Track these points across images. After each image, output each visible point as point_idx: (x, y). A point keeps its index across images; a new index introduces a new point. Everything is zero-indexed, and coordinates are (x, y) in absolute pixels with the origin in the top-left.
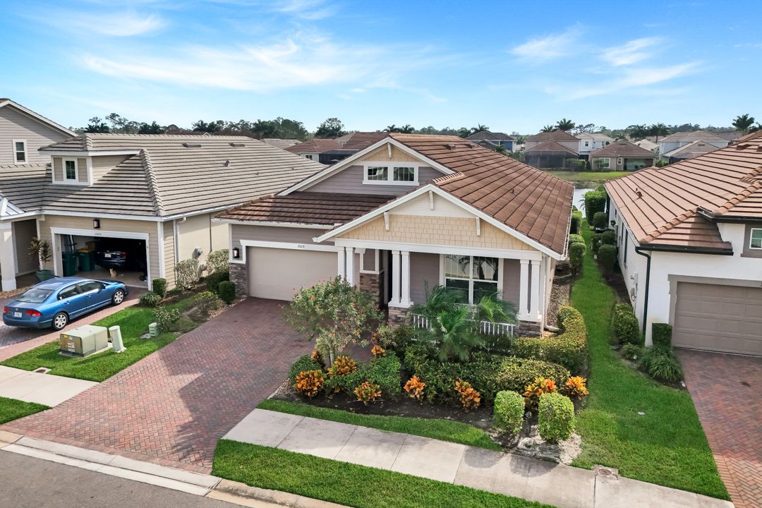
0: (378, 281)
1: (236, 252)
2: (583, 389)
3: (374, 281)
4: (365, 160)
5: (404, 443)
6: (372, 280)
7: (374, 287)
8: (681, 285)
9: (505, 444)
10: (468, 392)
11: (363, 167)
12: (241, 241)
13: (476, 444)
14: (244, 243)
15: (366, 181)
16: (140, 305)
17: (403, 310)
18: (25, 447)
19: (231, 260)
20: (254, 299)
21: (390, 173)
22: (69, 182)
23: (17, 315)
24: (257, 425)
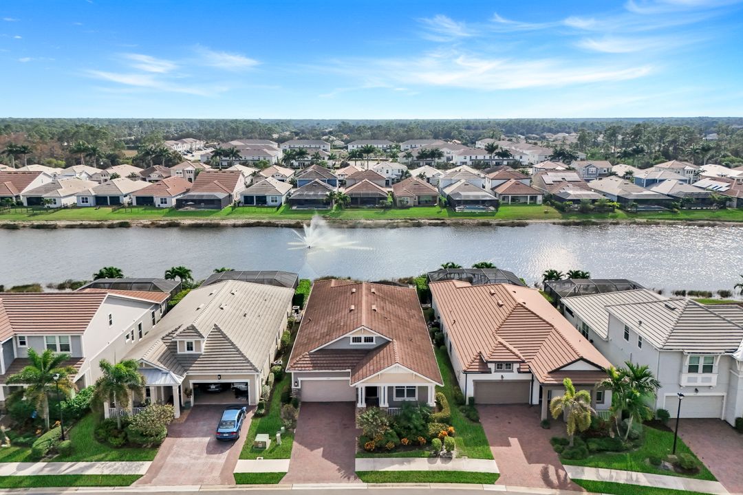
1: (296, 384)
2: (454, 431)
8: (476, 383)
9: (436, 455)
10: (422, 439)
11: (350, 337)
12: (298, 378)
13: (430, 457)
15: (351, 343)
16: (256, 416)
17: (386, 408)
18: (297, 487)
19: (293, 387)
20: (304, 403)
21: (363, 340)
22: (190, 352)
23: (225, 435)
24: (362, 464)
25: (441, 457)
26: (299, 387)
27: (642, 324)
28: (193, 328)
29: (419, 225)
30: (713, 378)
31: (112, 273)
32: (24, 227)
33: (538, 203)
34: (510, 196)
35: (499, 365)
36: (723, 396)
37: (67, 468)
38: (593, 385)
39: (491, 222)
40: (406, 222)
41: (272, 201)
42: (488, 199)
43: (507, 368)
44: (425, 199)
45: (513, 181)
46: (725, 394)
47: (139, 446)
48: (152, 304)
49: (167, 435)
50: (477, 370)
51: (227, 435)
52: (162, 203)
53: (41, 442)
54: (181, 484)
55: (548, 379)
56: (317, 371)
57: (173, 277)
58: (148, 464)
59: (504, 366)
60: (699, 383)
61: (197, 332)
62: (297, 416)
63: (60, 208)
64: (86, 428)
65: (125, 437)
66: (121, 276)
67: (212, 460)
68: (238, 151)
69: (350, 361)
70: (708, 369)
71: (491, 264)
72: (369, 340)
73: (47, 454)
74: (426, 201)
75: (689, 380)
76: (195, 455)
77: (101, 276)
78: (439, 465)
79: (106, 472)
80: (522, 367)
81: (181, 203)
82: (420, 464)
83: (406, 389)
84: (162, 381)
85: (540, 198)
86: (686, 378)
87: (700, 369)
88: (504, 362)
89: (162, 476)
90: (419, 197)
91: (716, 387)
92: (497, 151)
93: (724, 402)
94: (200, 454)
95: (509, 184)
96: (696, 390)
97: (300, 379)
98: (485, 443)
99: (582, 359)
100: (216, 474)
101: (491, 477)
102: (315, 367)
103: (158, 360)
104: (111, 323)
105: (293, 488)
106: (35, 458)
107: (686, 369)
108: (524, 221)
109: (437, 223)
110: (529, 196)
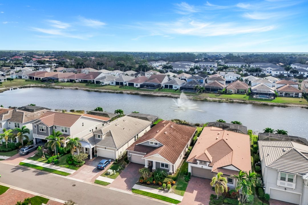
2: (174, 183)
4: (150, 141)
5: (152, 189)
8: (192, 167)
10: (160, 183)
13: (160, 190)
15: (150, 144)
16: (114, 164)
17: (154, 169)
18: (111, 188)
19: (128, 156)
20: (131, 163)
21: (154, 143)
22: (99, 138)
23: (99, 167)
24: (136, 187)
25: (164, 191)
26: (130, 157)
27: (269, 156)
28: (101, 130)
29: (232, 102)
30: (293, 185)
31: (100, 109)
32: (92, 91)
33: (299, 97)
34: (284, 92)
35: (201, 161)
36: (300, 195)
37: (54, 167)
38: (229, 176)
39: (268, 104)
40: (227, 100)
41: (175, 87)
42: (271, 93)
43: (204, 163)
44: (241, 91)
45: (288, 85)
46: (301, 194)
47: (75, 165)
48: (103, 121)
49: (85, 164)
50: (192, 162)
51: (100, 167)
52: (136, 85)
53: (51, 159)
54: (80, 179)
55: (216, 170)
56: (135, 152)
57: (117, 113)
58: (75, 171)
59: (203, 162)
60: (286, 186)
61: (101, 132)
62: (126, 166)
63: (104, 85)
64: (65, 157)
65: (73, 162)
66: (102, 111)
67: (92, 174)
68: (172, 67)
69: (148, 150)
70: (291, 180)
71: (239, 122)
72: (156, 144)
73: (52, 162)
74: (242, 92)
75: (281, 183)
76: (89, 171)
77: (96, 110)
78: (162, 193)
79: (63, 171)
80: (210, 164)
81: (142, 86)
82: (155, 191)
83: (165, 164)
84: (87, 146)
85: (300, 94)
86: (279, 182)
87: (287, 179)
88: (203, 161)
89: (76, 176)
90: (238, 90)
91: (294, 189)
92: (291, 70)
93: (301, 197)
94: (90, 172)
95: (286, 86)
96: (285, 189)
97: (130, 154)
98: (185, 190)
99: (232, 165)
100: (91, 179)
101: (178, 202)
102: (135, 150)
103: (88, 139)
104: (83, 125)
105: (109, 188)
106: (48, 163)
107: (279, 178)
108: (286, 105)
109: (242, 102)
110: (294, 93)
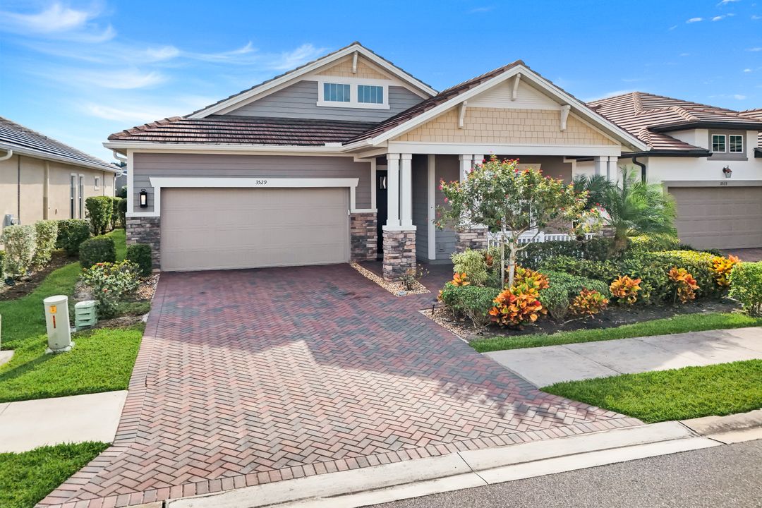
0: (376, 221)
1: (143, 197)
3: (370, 223)
4: (320, 74)
6: (367, 221)
7: (371, 230)
11: (316, 83)
12: (151, 179)
14: (157, 183)
15: (321, 102)
21: (353, 93)
26: (156, 213)
43: (732, 148)
88: (729, 129)
